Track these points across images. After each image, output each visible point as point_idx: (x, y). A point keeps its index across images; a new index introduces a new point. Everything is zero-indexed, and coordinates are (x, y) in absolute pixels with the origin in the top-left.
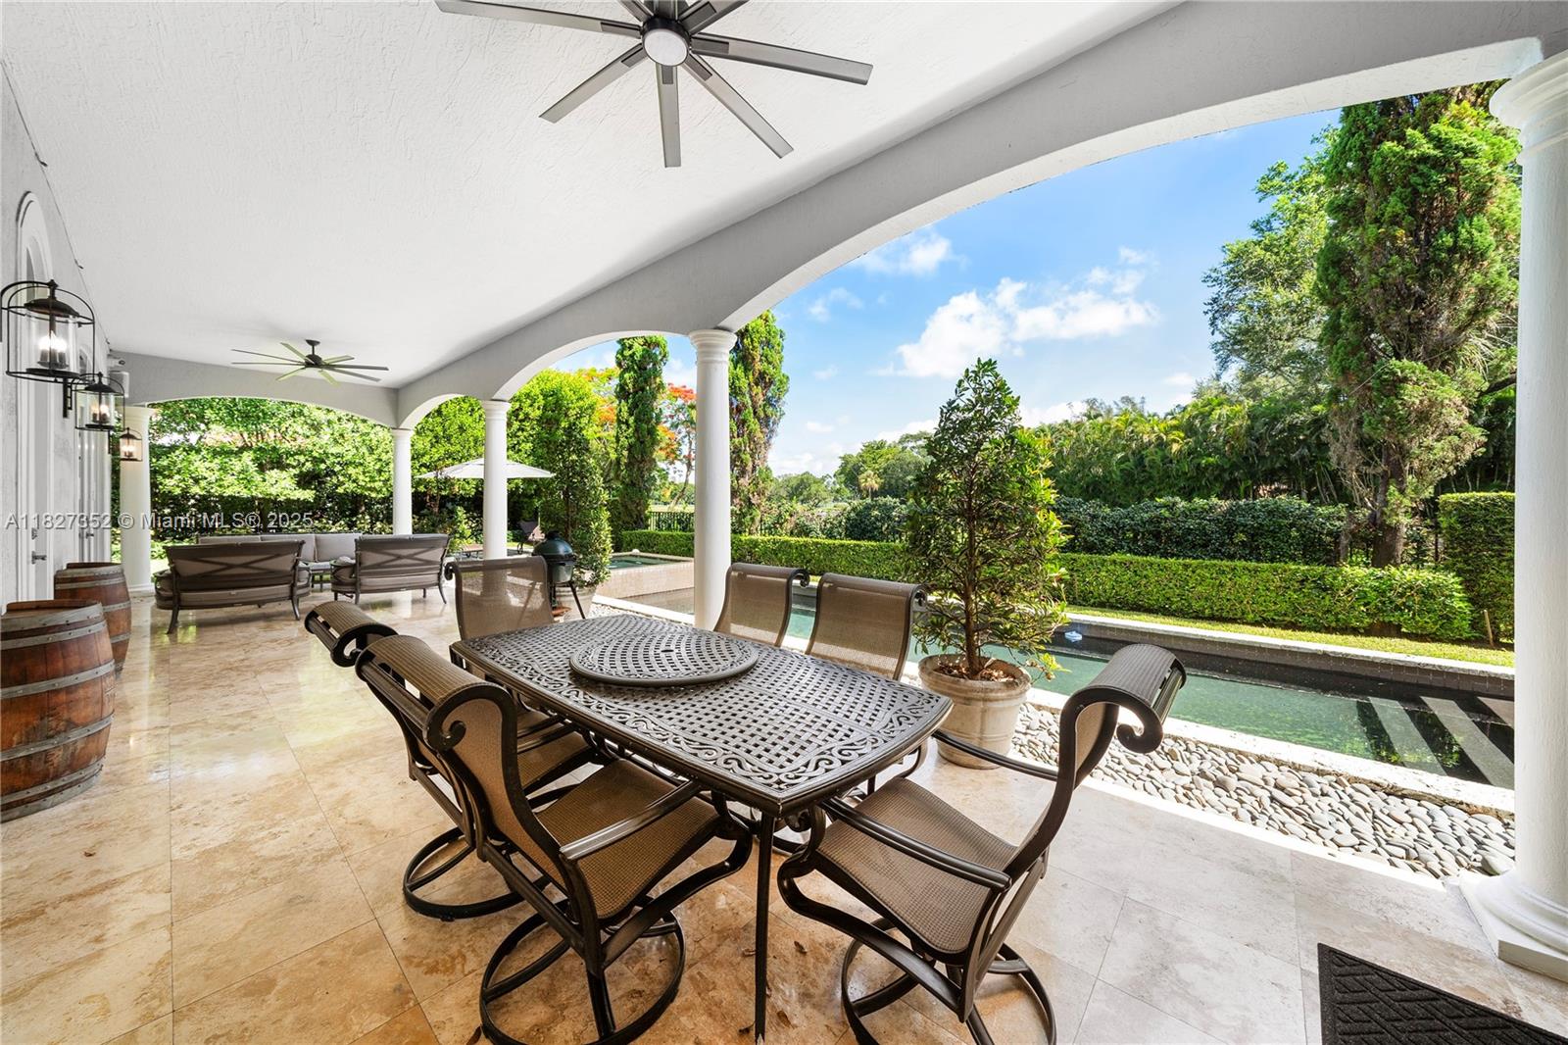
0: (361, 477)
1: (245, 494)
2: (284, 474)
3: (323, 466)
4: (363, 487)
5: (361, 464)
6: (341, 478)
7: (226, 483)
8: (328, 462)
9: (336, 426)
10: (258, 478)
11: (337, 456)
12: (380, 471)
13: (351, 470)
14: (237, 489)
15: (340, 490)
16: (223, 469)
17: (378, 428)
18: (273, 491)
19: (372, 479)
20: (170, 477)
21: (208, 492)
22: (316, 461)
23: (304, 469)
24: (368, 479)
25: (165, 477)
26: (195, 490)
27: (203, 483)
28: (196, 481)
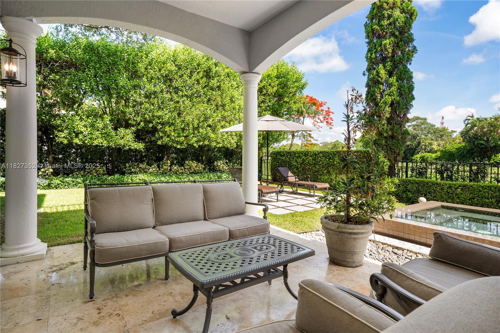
0: (173, 134)
1: (105, 144)
2: (128, 131)
3: (151, 125)
4: (173, 141)
5: (173, 124)
6: (161, 134)
7: (94, 137)
8: (154, 122)
9: (160, 96)
10: (113, 133)
11: (159, 117)
12: (183, 129)
13: (167, 129)
14: (100, 140)
15: (159, 143)
16: (92, 126)
17: (185, 98)
18: (122, 142)
19: (179, 136)
20: (62, 131)
21: (84, 142)
22: (147, 122)
23: (139, 127)
24: (176, 135)
25: (59, 131)
26: (76, 141)
27: (81, 136)
28: (77, 136)
